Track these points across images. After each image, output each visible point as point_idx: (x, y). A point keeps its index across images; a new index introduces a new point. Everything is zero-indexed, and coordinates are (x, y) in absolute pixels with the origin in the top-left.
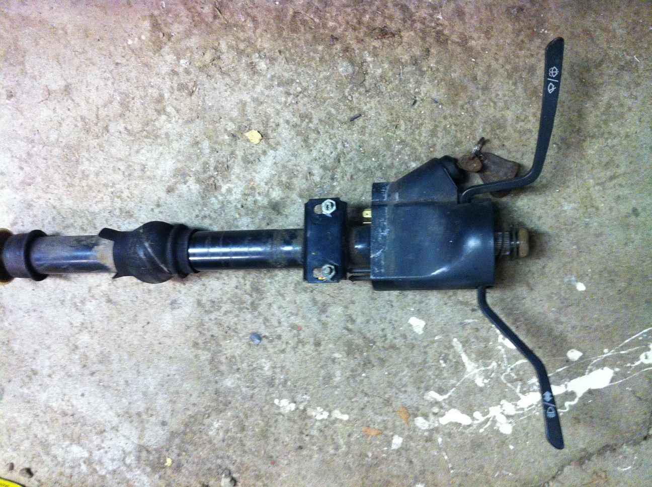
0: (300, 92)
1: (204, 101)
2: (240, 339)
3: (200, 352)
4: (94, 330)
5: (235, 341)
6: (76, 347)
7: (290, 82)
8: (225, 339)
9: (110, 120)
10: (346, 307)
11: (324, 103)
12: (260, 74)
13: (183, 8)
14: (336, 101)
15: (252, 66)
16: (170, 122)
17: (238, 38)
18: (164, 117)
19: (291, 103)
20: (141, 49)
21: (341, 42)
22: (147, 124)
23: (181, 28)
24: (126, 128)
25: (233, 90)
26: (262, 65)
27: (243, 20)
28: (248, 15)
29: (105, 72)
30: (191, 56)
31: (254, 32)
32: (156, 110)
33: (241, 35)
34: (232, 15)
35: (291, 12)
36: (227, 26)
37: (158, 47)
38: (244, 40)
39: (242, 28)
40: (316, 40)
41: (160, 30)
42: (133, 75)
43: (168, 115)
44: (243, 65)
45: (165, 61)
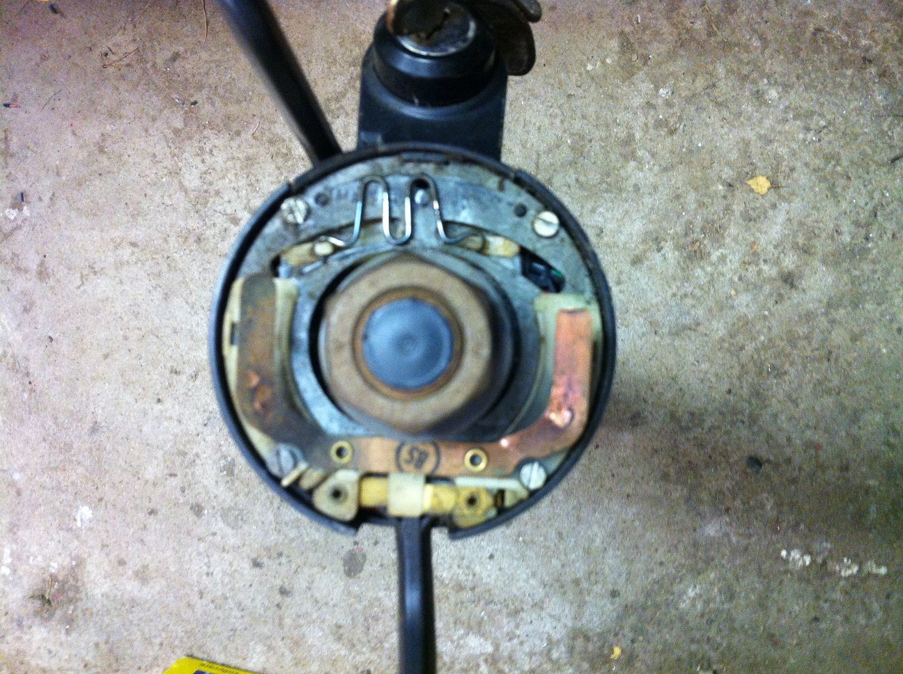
0: (824, 127)
1: (691, 141)
2: (731, 466)
3: (671, 486)
5: (723, 470)
7: (810, 114)
8: (708, 467)
9: (555, 170)
10: (887, 414)
11: (856, 139)
12: (768, 105)
13: (665, 22)
14: (871, 137)
15: (759, 96)
16: (641, 170)
17: (741, 61)
18: (632, 164)
19: (812, 140)
20: (605, 76)
21: (876, 65)
22: (608, 175)
23: (663, 48)
24: (577, 180)
25: (733, 126)
26: (773, 94)
27: (748, 37)
28: (755, 31)
29: (551, 107)
30: (675, 84)
31: (762, 53)
32: (621, 155)
33: (745, 57)
34: (733, 32)
35: (811, 28)
36: (727, 46)
37: (628, 72)
38: (748, 63)
39: (747, 48)
40: (844, 63)
41: (633, 51)
42: (591, 110)
43: (640, 162)
44: (747, 93)
45: (640, 92)
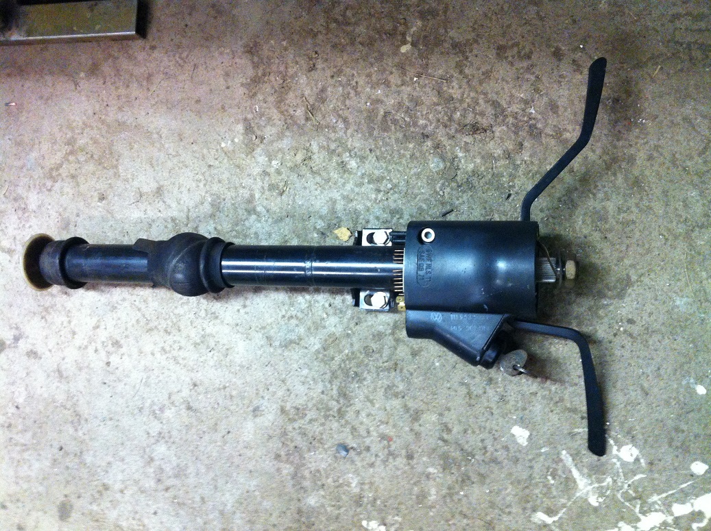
0: (391, 189)
1: (294, 200)
2: (326, 450)
3: (282, 465)
4: (172, 440)
5: (320, 454)
6: (152, 460)
7: (380, 179)
8: (309, 450)
9: (200, 221)
10: (441, 415)
11: (415, 198)
12: (350, 173)
13: (275, 111)
14: (427, 196)
15: (343, 165)
16: (260, 221)
17: (329, 139)
18: (254, 217)
19: (382, 200)
20: (233, 151)
21: (432, 140)
22: (237, 225)
23: (274, 130)
24: (215, 229)
25: (324, 189)
26: (353, 164)
27: (335, 121)
28: (339, 116)
29: (197, 174)
30: (283, 157)
31: (345, 133)
32: (246, 210)
33: (332, 135)
34: (324, 117)
35: (382, 112)
36: (319, 128)
37: (250, 149)
38: (335, 141)
39: (334, 129)
40: (407, 138)
41: (253, 133)
42: (225, 176)
43: (258, 215)
44: (334, 164)
45: (258, 163)
